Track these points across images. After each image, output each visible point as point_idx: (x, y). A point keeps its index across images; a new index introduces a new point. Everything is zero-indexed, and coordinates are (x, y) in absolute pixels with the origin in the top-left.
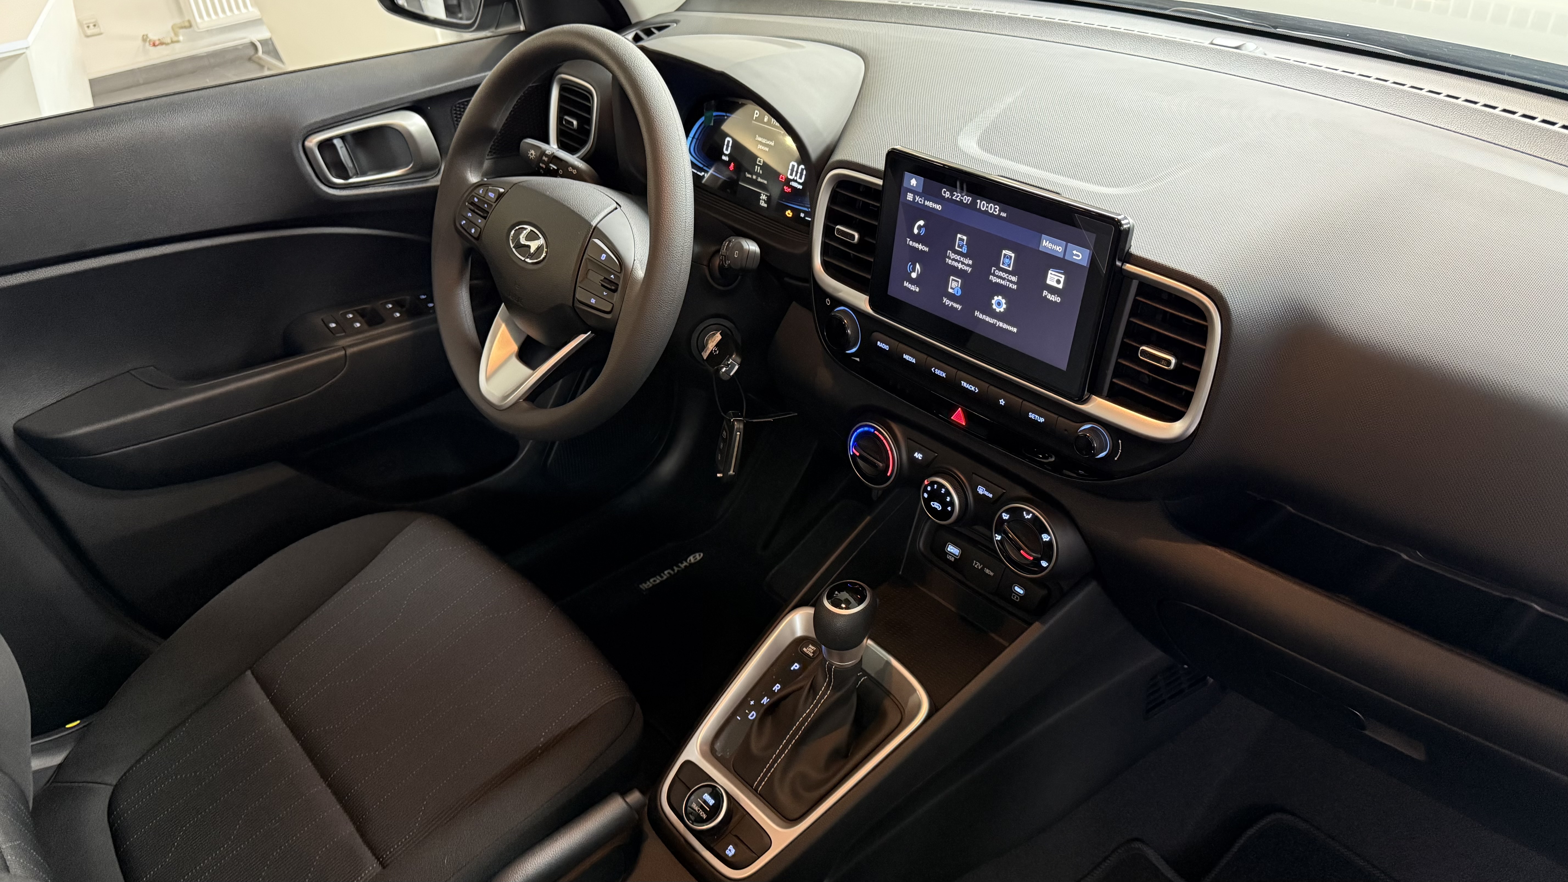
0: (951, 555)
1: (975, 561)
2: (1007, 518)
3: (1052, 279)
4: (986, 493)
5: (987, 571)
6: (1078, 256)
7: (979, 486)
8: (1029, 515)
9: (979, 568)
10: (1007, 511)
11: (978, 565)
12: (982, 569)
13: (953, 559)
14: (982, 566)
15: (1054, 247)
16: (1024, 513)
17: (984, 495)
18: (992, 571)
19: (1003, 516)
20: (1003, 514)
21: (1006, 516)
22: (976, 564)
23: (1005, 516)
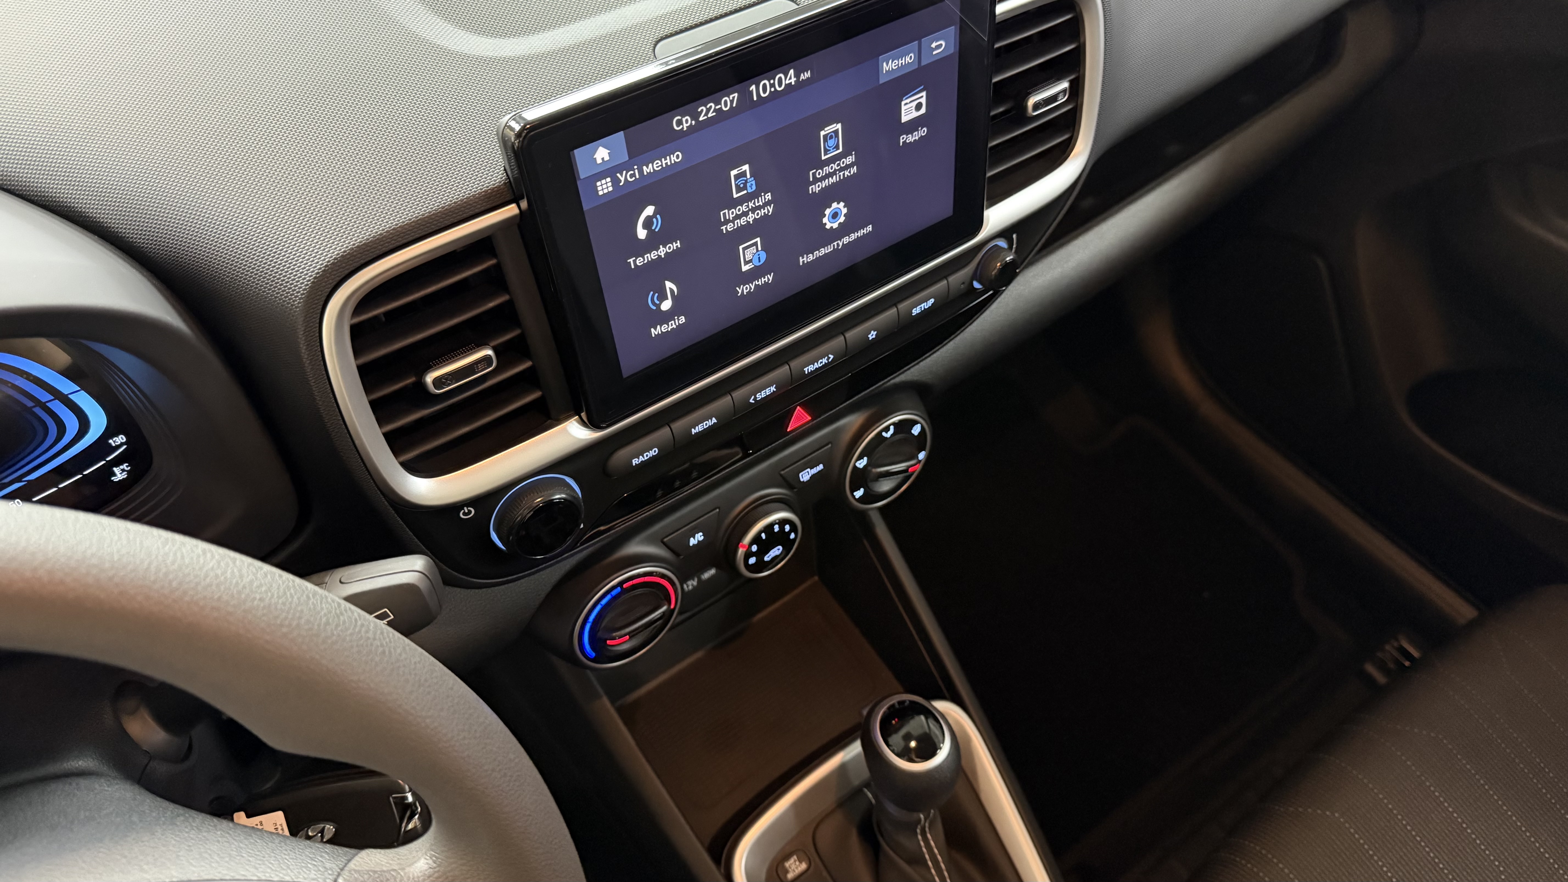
2: (864, 463)
3: (908, 112)
6: (940, 46)
7: (801, 475)
8: (889, 430)
10: (859, 458)
15: (902, 62)
16: (883, 434)
17: (813, 476)
19: (858, 466)
23: (860, 464)
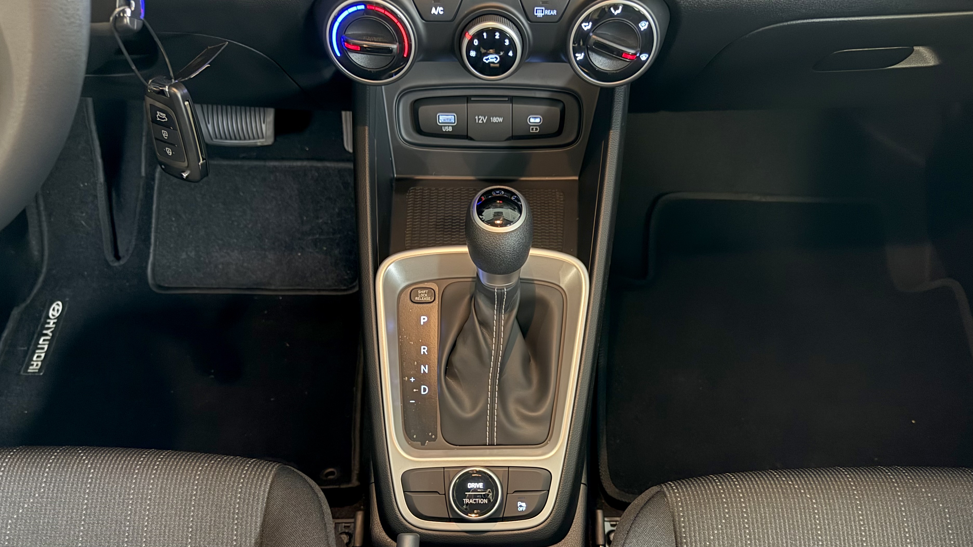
0: (446, 126)
1: (477, 118)
2: (589, 27)
4: (548, 12)
5: (495, 120)
7: (536, 8)
8: (618, 9)
9: (485, 121)
10: (586, 20)
11: (482, 119)
12: (489, 120)
13: (450, 129)
14: (486, 118)
16: (612, 9)
17: (546, 16)
18: (500, 117)
19: (584, 27)
20: (583, 25)
21: (587, 26)
22: (479, 119)
23: (585, 26)
